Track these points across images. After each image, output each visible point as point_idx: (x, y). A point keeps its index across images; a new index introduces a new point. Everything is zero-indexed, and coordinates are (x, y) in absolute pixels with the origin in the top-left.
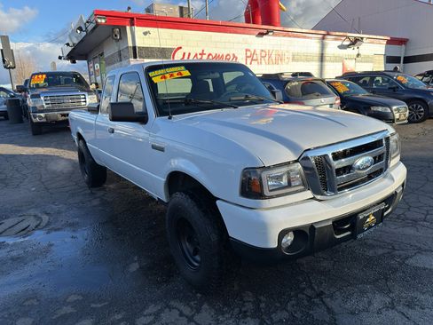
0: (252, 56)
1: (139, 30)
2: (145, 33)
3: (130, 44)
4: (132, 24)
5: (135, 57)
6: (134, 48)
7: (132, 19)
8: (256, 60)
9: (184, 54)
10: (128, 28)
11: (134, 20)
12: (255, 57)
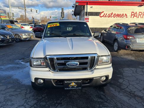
0: (134, 14)
1: (89, 6)
2: (91, 7)
3: (86, 11)
4: (87, 5)
5: (87, 15)
6: (87, 12)
7: (87, 3)
8: (136, 16)
9: (104, 14)
10: (86, 6)
11: (88, 3)
12: (136, 15)
